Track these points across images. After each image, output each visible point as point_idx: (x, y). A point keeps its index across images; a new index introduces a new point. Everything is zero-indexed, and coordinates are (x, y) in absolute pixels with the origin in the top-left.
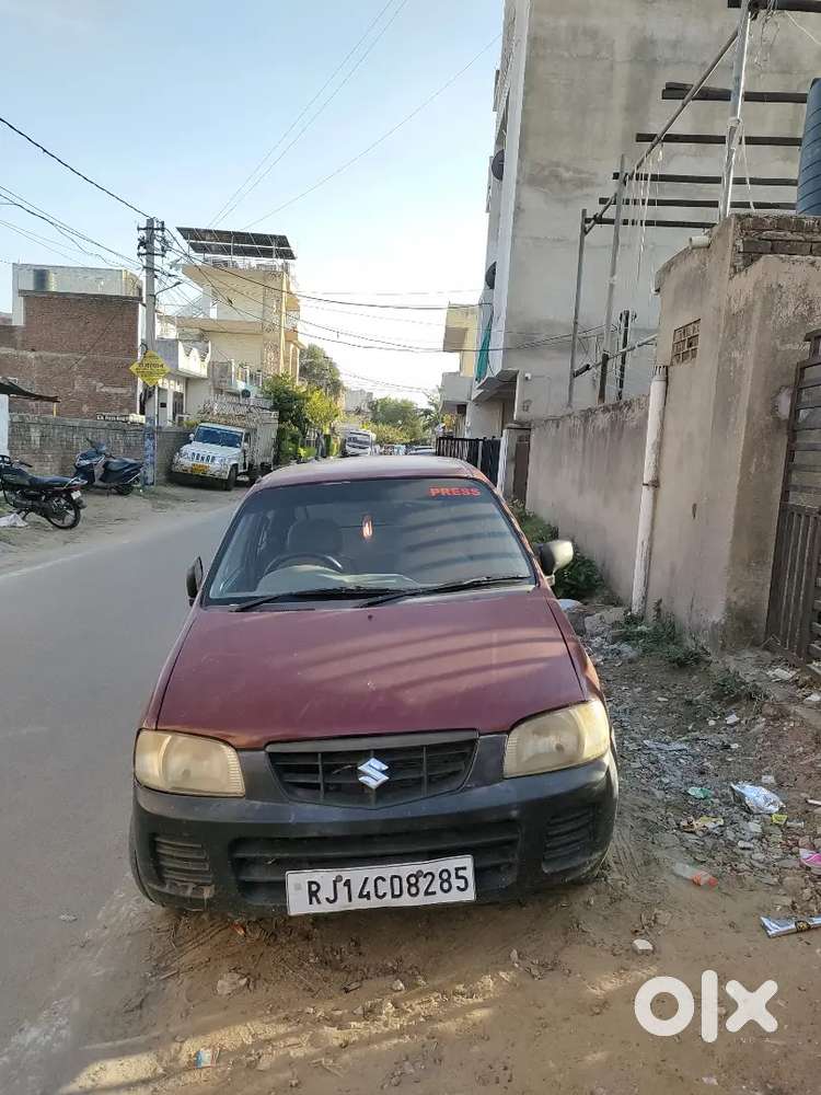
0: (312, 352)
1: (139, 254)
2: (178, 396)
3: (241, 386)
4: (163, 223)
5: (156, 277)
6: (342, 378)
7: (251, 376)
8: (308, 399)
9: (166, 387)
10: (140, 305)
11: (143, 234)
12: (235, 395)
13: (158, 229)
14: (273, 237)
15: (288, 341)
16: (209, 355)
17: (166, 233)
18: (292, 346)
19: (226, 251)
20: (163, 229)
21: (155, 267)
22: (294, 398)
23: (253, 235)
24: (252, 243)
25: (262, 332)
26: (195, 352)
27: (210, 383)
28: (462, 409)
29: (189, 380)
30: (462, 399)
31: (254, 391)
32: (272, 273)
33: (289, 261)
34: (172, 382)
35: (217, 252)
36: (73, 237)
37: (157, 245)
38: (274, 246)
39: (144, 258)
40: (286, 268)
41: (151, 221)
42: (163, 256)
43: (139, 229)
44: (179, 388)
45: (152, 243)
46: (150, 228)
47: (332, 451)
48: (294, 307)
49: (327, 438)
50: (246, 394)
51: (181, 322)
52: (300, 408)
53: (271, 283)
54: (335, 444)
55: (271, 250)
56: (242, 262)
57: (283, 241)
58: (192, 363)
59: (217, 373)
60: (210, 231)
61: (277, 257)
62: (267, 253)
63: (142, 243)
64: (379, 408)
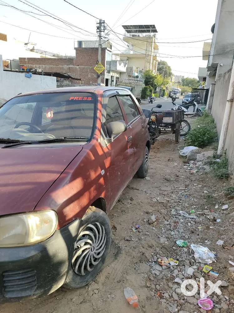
0: (163, 63)
1: (97, 32)
2: (117, 78)
3: (136, 74)
4: (104, 21)
5: (102, 38)
6: (172, 72)
7: (140, 71)
8: (156, 78)
9: (114, 75)
10: (106, 50)
11: (98, 25)
12: (134, 77)
13: (102, 23)
14: (151, 26)
15: (154, 60)
16: (127, 65)
17: (105, 24)
18: (155, 61)
19: (136, 32)
20: (104, 23)
21: (102, 36)
22: (152, 78)
23: (144, 25)
24: (144, 28)
25: (145, 57)
26: (122, 64)
27: (127, 74)
28: (204, 79)
29: (121, 73)
30: (205, 76)
31: (140, 76)
32: (150, 38)
33: (156, 33)
34: (116, 74)
35: (134, 32)
36: (70, 26)
37: (102, 28)
38: (150, 29)
39: (98, 33)
40: (154, 36)
41: (100, 20)
42: (104, 32)
43: (97, 24)
44: (118, 76)
45: (101, 28)
46: (100, 23)
47: (165, 94)
48: (156, 48)
49: (164, 91)
50: (137, 77)
51: (122, 55)
52: (153, 81)
53: (149, 41)
54: (167, 92)
55: (150, 30)
56: (141, 35)
57: (154, 27)
58: (121, 68)
59: (129, 70)
60: (131, 26)
61: (152, 32)
62: (149, 31)
63: (98, 28)
64: (185, 81)
